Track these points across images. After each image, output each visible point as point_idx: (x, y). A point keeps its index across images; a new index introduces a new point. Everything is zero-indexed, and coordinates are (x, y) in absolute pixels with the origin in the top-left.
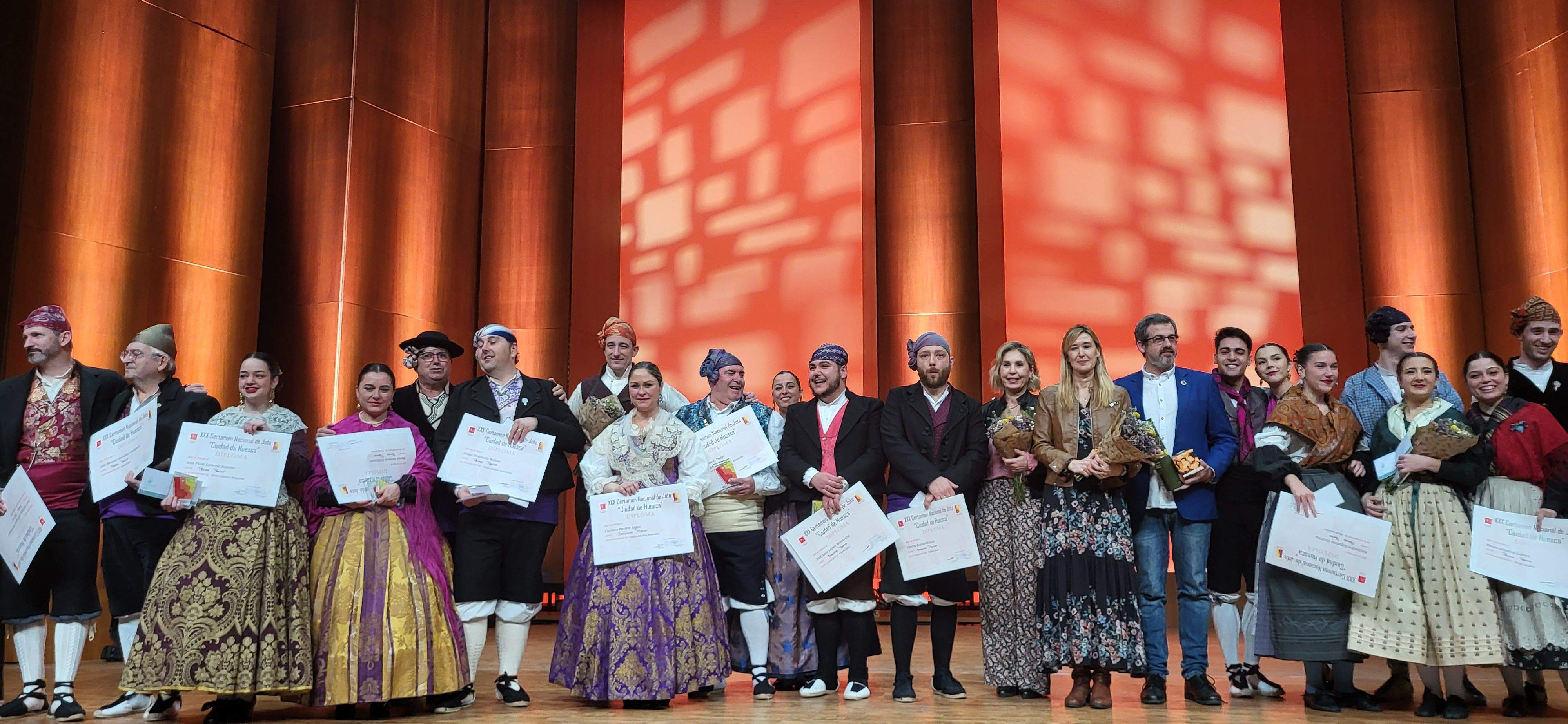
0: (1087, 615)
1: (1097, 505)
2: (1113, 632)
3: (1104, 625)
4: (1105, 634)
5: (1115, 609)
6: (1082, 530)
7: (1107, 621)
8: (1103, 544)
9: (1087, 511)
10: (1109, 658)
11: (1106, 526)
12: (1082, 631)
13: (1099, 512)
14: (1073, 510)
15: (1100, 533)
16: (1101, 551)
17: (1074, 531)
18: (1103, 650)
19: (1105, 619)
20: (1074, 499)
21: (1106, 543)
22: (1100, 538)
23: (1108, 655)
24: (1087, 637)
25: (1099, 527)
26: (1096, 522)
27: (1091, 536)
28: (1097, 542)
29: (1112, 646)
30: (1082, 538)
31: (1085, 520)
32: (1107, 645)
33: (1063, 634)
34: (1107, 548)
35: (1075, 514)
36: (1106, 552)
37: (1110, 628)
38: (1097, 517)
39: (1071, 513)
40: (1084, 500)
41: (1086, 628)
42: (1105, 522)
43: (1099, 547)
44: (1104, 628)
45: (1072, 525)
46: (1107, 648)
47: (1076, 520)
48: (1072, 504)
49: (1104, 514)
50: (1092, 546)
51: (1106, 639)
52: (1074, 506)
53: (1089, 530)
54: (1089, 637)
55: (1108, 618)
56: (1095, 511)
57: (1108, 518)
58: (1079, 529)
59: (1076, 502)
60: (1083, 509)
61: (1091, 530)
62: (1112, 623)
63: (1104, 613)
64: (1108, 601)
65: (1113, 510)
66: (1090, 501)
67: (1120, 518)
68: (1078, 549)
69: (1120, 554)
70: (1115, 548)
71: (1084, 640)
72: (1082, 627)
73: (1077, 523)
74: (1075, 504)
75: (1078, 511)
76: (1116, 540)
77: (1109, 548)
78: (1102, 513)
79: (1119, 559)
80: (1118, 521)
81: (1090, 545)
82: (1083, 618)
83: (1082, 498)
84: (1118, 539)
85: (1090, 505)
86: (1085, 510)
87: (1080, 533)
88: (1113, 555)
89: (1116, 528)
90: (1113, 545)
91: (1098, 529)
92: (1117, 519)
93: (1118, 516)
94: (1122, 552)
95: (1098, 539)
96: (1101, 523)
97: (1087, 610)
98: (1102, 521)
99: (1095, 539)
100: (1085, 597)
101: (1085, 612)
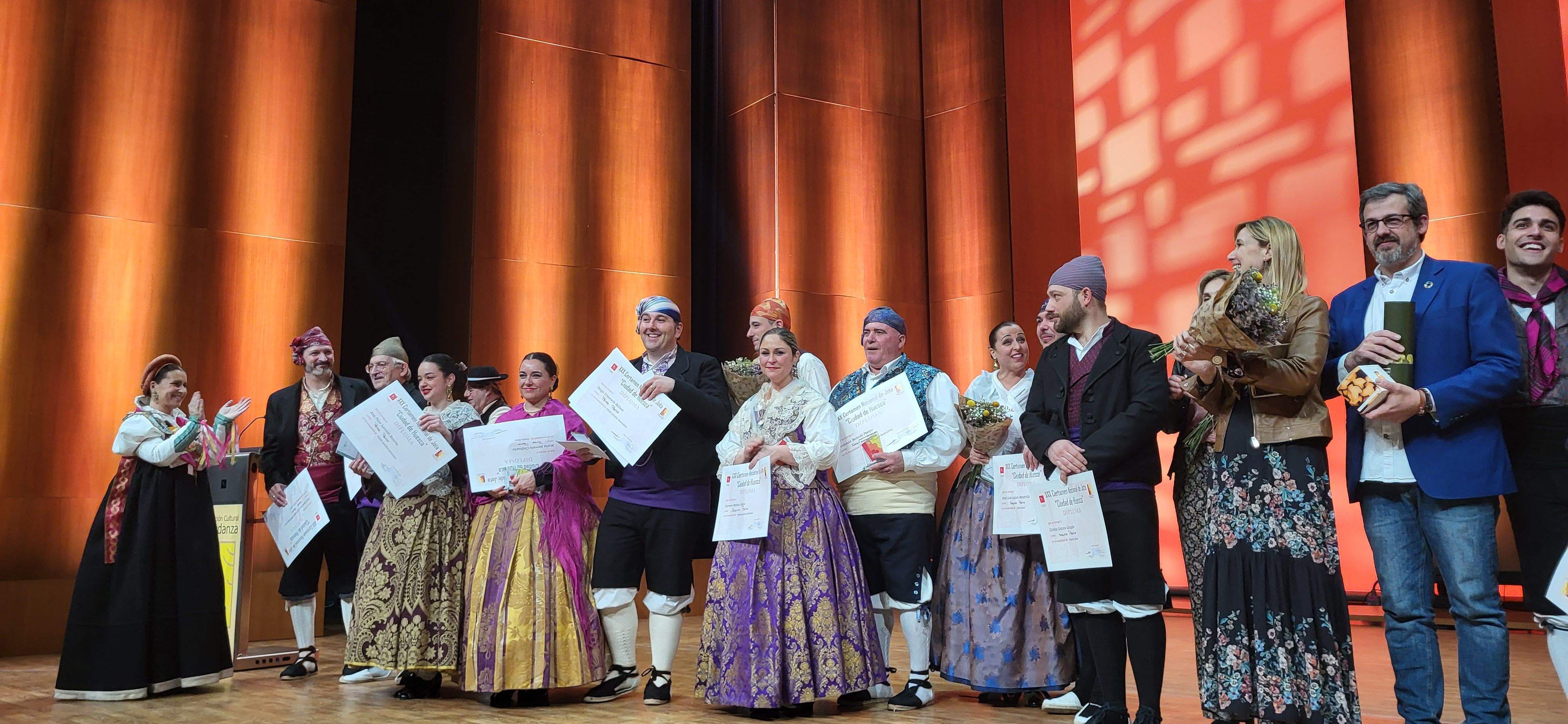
0: (1240, 638)
1: (1255, 476)
2: (1275, 666)
3: (1263, 655)
4: (1263, 668)
5: (1279, 631)
6: (1232, 514)
7: (1267, 648)
8: (1262, 533)
9: (1244, 486)
10: (1271, 704)
12: (1232, 661)
13: (1257, 485)
14: (1222, 485)
15: (1258, 517)
16: (1260, 543)
18: (1262, 692)
19: (1264, 644)
20: (1225, 470)
21: (1267, 531)
22: (1258, 525)
23: (1269, 699)
24: (1239, 671)
25: (1257, 507)
26: (1252, 501)
27: (1249, 522)
28: (1254, 530)
29: (1276, 686)
30: (1232, 525)
31: (1236, 497)
32: (1266, 686)
33: (1207, 665)
34: (1267, 539)
36: (1266, 545)
37: (1273, 659)
39: (1219, 490)
40: (1236, 469)
41: (1238, 658)
42: (1267, 499)
43: (1256, 537)
44: (1262, 658)
45: (1220, 507)
46: (1267, 689)
47: (1225, 499)
48: (1221, 475)
49: (1266, 487)
50: (1250, 537)
51: (1264, 676)
52: (1222, 479)
53: (1245, 513)
54: (1243, 672)
55: (1269, 644)
56: (1250, 484)
57: (1271, 493)
58: (1229, 512)
59: (1226, 473)
60: (1234, 482)
61: (1248, 513)
62: (1274, 652)
63: (1263, 637)
64: (1270, 619)
65: (1288, 483)
66: (1244, 469)
67: (1302, 495)
68: (1226, 541)
69: (1301, 549)
70: (1292, 540)
71: (1234, 675)
72: (1231, 656)
73: (1226, 503)
74: (1225, 476)
75: (1228, 487)
76: (1294, 528)
77: (1271, 539)
78: (1263, 486)
79: (1299, 557)
80: (1297, 499)
81: (1249, 535)
82: (1232, 642)
83: (1233, 467)
84: (1297, 527)
85: (1245, 476)
86: (1238, 484)
87: (1231, 518)
88: (1288, 550)
89: (1294, 511)
90: (1286, 535)
91: (1255, 511)
92: (1294, 495)
93: (1298, 492)
94: (1304, 547)
95: (1256, 525)
96: (1260, 502)
97: (1241, 632)
98: (1261, 499)
99: (1252, 525)
100: (1238, 612)
101: (1238, 633)
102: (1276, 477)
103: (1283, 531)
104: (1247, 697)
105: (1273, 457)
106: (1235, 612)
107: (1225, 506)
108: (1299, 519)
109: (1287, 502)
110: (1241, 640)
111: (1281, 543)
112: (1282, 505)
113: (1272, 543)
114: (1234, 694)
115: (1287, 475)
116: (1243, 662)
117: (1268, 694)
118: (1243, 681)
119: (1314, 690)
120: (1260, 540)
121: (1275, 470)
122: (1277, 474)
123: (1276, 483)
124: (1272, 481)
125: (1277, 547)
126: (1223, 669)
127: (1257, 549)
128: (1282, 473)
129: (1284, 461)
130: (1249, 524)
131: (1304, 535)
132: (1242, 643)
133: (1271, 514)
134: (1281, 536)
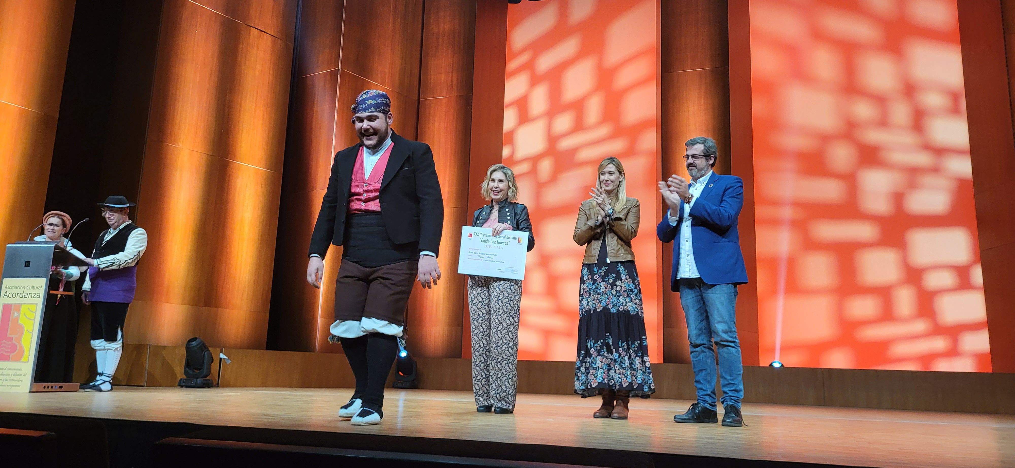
0: (603, 353)
1: (613, 277)
2: (623, 365)
3: (617, 360)
4: (618, 366)
5: (624, 348)
6: (600, 295)
7: (619, 356)
8: (616, 304)
9: (606, 282)
10: (621, 382)
11: (619, 291)
12: (599, 364)
13: (614, 281)
14: (594, 281)
15: (615, 296)
16: (615, 308)
17: (594, 296)
18: (617, 377)
19: (618, 355)
20: (596, 274)
21: (619, 303)
23: (620, 380)
24: (603, 368)
25: (614, 292)
26: (612, 289)
27: (608, 299)
28: (612, 303)
29: (622, 374)
30: (600, 300)
31: (603, 287)
32: (620, 374)
33: (582, 368)
34: (619, 306)
35: (596, 284)
36: (618, 310)
37: (621, 362)
38: (613, 285)
39: (593, 284)
40: (603, 274)
41: (602, 362)
42: (619, 288)
43: (613, 305)
44: (617, 362)
45: (594, 291)
46: (620, 376)
47: (597, 288)
48: (595, 277)
49: (618, 283)
50: (609, 306)
51: (619, 369)
52: (595, 279)
53: (607, 294)
54: (604, 368)
55: (620, 355)
56: (611, 281)
57: (621, 286)
58: (598, 294)
59: (597, 275)
60: (602, 279)
61: (608, 295)
62: (622, 358)
63: (617, 351)
64: (620, 344)
65: (628, 280)
66: (607, 274)
67: (634, 286)
68: (597, 308)
69: (635, 310)
70: (630, 306)
71: (600, 371)
72: (598, 362)
73: (597, 290)
74: (596, 277)
75: (598, 282)
76: (631, 301)
78: (617, 282)
79: (634, 314)
80: (632, 288)
81: (608, 305)
82: (599, 355)
83: (601, 272)
84: (633, 300)
85: (607, 277)
86: (603, 281)
87: (599, 297)
88: (629, 311)
89: (631, 293)
90: (628, 304)
91: (613, 293)
92: (631, 286)
93: (632, 284)
94: (636, 309)
95: (613, 300)
96: (616, 289)
97: (603, 350)
98: (616, 288)
99: (611, 300)
100: (602, 341)
101: (602, 351)
102: (623, 278)
103: (626, 303)
104: (605, 380)
105: (621, 269)
106: (600, 341)
107: (597, 291)
108: (633, 297)
109: (628, 289)
110: (604, 354)
111: (626, 309)
112: (626, 290)
113: (621, 308)
114: (599, 379)
115: (628, 277)
116: (604, 364)
117: (620, 378)
118: (604, 373)
119: (639, 374)
120: (616, 307)
121: (622, 275)
122: (623, 277)
123: (623, 281)
124: (621, 280)
125: (624, 310)
126: (595, 368)
127: (613, 311)
128: (626, 276)
129: (626, 271)
130: (609, 299)
131: (636, 304)
132: (604, 355)
133: (621, 295)
134: (626, 305)
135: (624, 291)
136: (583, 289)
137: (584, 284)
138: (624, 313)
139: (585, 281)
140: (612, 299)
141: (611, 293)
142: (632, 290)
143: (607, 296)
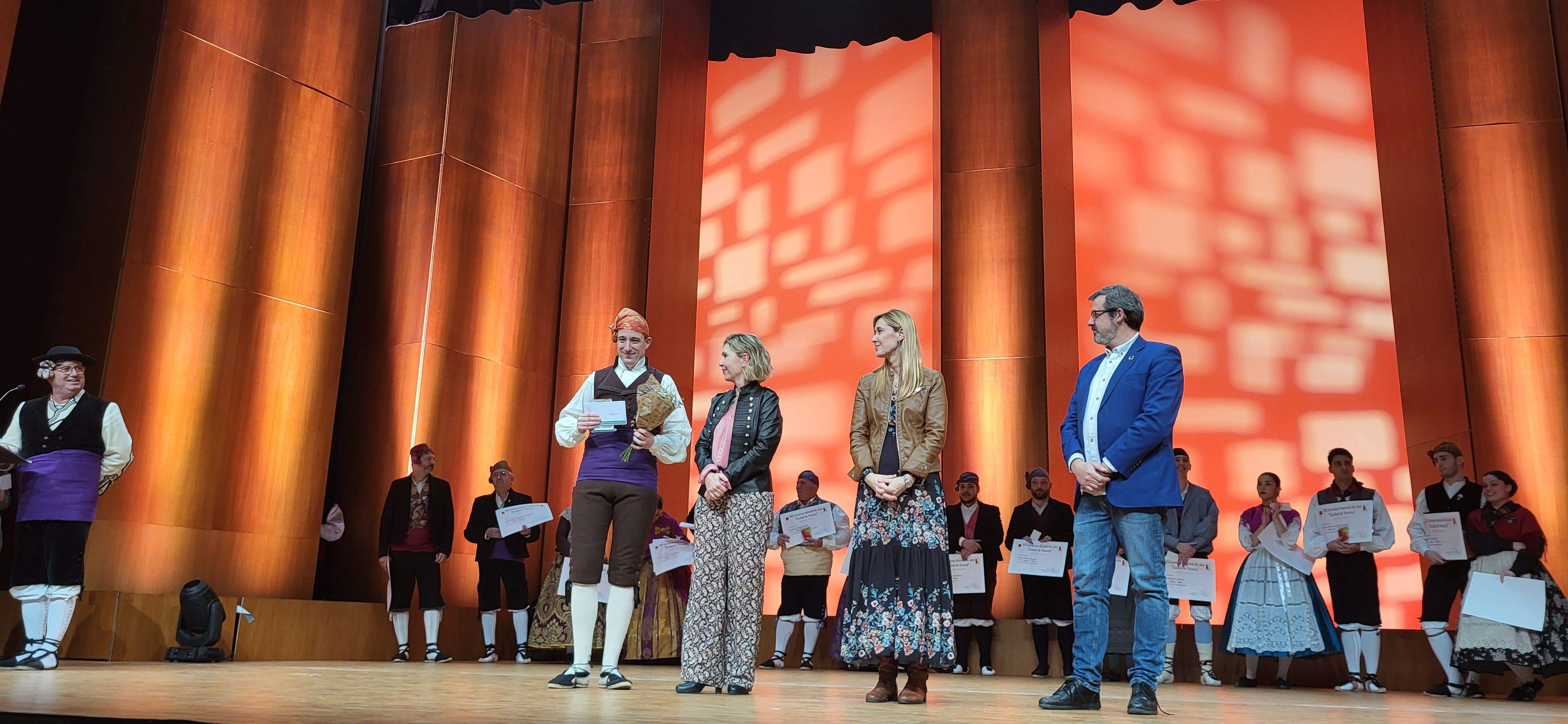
0: (892, 607)
2: (911, 623)
4: (903, 626)
5: (916, 600)
6: (887, 520)
7: (908, 611)
8: (909, 534)
12: (885, 622)
15: (907, 523)
16: (907, 541)
17: (879, 522)
21: (912, 532)
24: (891, 628)
25: (905, 516)
26: (903, 511)
27: (896, 526)
28: (903, 532)
30: (887, 528)
34: (912, 538)
35: (880, 503)
37: (909, 619)
39: (876, 502)
41: (890, 620)
42: (912, 510)
43: (905, 536)
44: (903, 620)
45: (877, 514)
47: (881, 509)
49: (911, 503)
50: (899, 537)
53: (896, 519)
55: (909, 609)
58: (884, 518)
61: (899, 519)
62: (912, 614)
63: (906, 604)
64: (913, 591)
65: (927, 497)
67: (934, 506)
68: (882, 539)
69: (935, 542)
70: (929, 537)
71: (886, 632)
73: (882, 512)
76: (930, 528)
77: (914, 538)
78: (910, 501)
79: (934, 548)
80: (933, 509)
81: (898, 535)
82: (886, 610)
84: (932, 527)
87: (885, 523)
88: (926, 544)
89: (930, 516)
90: (925, 533)
92: (930, 506)
93: (932, 503)
94: (937, 541)
95: (905, 529)
96: (908, 512)
97: (893, 603)
98: (909, 510)
99: (901, 528)
100: (891, 589)
101: (891, 604)
102: (918, 493)
103: (923, 531)
106: (889, 589)
107: (881, 515)
108: (933, 522)
109: (926, 511)
110: (894, 608)
111: (922, 540)
112: (922, 513)
113: (915, 540)
114: (886, 643)
115: (926, 492)
119: (938, 638)
120: (908, 539)
123: (917, 499)
124: (915, 497)
125: (918, 543)
126: (880, 627)
127: (905, 545)
128: (922, 491)
130: (899, 527)
131: (937, 533)
132: (894, 610)
133: (914, 521)
134: (922, 535)
135: (919, 515)
136: (862, 508)
137: (863, 501)
138: (919, 548)
139: (865, 496)
140: (903, 527)
141: (902, 518)
142: (931, 513)
143: (897, 521)
